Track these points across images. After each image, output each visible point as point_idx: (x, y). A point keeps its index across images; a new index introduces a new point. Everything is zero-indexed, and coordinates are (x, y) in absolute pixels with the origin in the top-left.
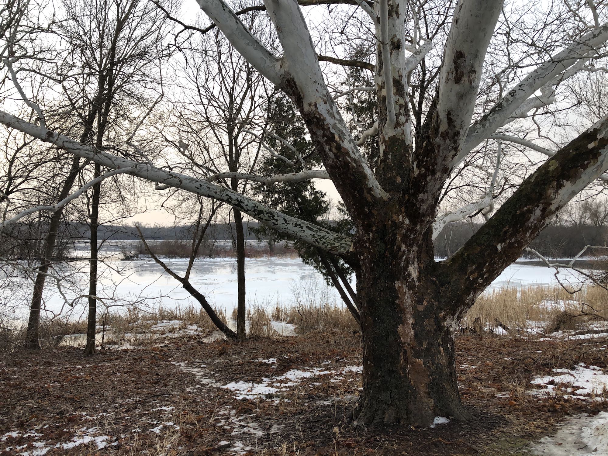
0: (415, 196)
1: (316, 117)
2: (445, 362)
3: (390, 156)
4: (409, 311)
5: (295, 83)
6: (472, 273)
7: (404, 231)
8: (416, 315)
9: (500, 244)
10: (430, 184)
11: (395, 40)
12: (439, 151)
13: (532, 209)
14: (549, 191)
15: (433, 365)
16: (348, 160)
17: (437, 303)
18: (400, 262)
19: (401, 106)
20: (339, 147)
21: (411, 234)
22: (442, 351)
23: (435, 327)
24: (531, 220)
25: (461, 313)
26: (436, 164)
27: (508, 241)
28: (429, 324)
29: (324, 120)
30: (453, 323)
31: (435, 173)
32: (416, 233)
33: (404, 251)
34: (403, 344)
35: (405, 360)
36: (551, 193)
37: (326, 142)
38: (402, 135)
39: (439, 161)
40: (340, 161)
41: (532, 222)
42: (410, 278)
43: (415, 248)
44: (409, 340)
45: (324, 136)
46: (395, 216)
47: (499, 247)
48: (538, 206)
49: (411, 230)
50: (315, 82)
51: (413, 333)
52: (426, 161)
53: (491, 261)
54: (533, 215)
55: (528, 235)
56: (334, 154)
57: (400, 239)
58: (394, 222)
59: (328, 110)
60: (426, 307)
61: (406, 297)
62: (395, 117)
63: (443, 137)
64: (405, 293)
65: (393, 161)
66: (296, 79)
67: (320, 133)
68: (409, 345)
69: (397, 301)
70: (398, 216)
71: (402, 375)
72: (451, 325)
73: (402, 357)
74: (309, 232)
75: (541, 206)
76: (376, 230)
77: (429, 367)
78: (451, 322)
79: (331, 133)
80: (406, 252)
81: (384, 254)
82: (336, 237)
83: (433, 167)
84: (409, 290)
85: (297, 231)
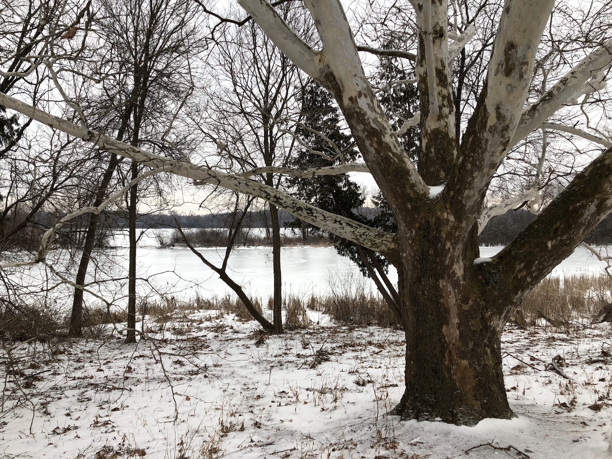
0: (460, 192)
1: (356, 112)
2: (491, 362)
3: (433, 150)
4: (454, 311)
5: (334, 78)
6: (520, 271)
7: (449, 228)
8: (462, 315)
9: (550, 242)
10: (476, 180)
11: (438, 28)
12: (486, 145)
13: (586, 204)
14: (605, 185)
15: (479, 366)
16: (389, 155)
17: (483, 303)
18: (444, 261)
19: (444, 97)
20: (380, 143)
21: (456, 232)
22: (489, 352)
23: (481, 327)
24: (585, 216)
25: (508, 312)
26: (483, 160)
27: (559, 238)
28: (475, 324)
29: (364, 114)
30: (500, 323)
31: (483, 170)
32: (461, 230)
33: (449, 249)
34: (448, 345)
35: (451, 361)
36: (607, 187)
37: (367, 136)
38: (445, 128)
39: (487, 156)
40: (381, 157)
41: (586, 218)
42: (455, 276)
43: (460, 246)
44: (454, 341)
45: (364, 130)
46: (439, 213)
47: (549, 245)
48: (592, 202)
49: (456, 228)
50: (355, 75)
51: (458, 333)
52: (473, 157)
53: (541, 258)
54: (586, 211)
55: (581, 231)
56: (375, 149)
57: (444, 236)
58: (438, 219)
59: (368, 104)
60: (472, 306)
61: (451, 297)
62: (438, 109)
63: (491, 132)
64: (450, 292)
65: (436, 155)
66: (335, 73)
67: (360, 127)
68: (454, 345)
69: (442, 301)
70: (443, 213)
71: (447, 376)
72: (498, 325)
73: (447, 358)
74: (348, 229)
75: (596, 202)
76: (419, 227)
77: (475, 369)
78: (498, 322)
79: (372, 128)
80: (451, 250)
81: (428, 252)
82: (377, 233)
83: (480, 163)
84: (454, 289)
85: (337, 227)
